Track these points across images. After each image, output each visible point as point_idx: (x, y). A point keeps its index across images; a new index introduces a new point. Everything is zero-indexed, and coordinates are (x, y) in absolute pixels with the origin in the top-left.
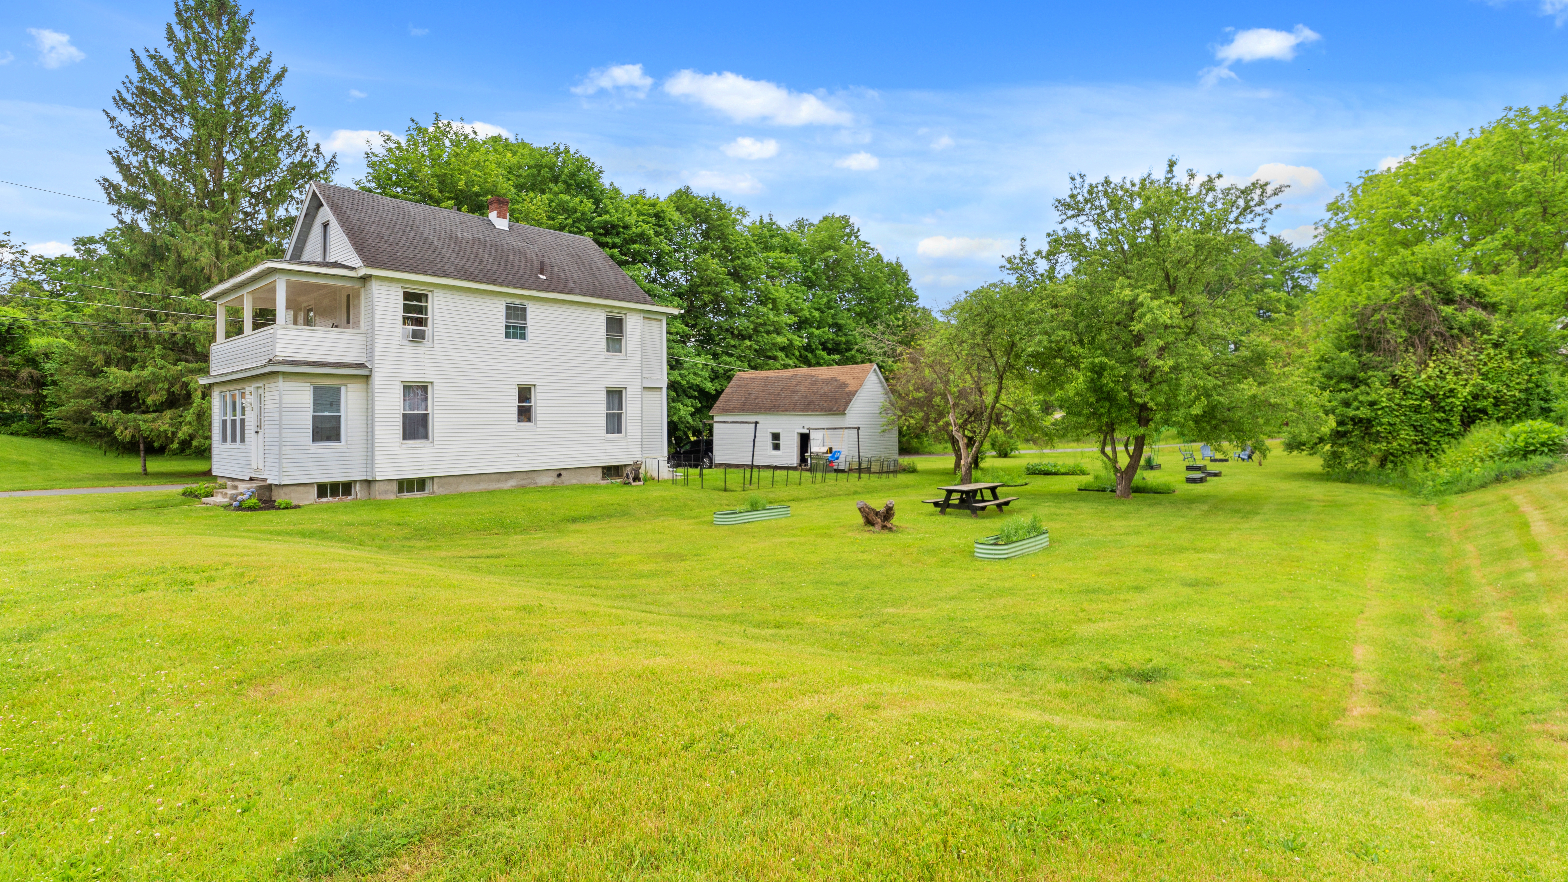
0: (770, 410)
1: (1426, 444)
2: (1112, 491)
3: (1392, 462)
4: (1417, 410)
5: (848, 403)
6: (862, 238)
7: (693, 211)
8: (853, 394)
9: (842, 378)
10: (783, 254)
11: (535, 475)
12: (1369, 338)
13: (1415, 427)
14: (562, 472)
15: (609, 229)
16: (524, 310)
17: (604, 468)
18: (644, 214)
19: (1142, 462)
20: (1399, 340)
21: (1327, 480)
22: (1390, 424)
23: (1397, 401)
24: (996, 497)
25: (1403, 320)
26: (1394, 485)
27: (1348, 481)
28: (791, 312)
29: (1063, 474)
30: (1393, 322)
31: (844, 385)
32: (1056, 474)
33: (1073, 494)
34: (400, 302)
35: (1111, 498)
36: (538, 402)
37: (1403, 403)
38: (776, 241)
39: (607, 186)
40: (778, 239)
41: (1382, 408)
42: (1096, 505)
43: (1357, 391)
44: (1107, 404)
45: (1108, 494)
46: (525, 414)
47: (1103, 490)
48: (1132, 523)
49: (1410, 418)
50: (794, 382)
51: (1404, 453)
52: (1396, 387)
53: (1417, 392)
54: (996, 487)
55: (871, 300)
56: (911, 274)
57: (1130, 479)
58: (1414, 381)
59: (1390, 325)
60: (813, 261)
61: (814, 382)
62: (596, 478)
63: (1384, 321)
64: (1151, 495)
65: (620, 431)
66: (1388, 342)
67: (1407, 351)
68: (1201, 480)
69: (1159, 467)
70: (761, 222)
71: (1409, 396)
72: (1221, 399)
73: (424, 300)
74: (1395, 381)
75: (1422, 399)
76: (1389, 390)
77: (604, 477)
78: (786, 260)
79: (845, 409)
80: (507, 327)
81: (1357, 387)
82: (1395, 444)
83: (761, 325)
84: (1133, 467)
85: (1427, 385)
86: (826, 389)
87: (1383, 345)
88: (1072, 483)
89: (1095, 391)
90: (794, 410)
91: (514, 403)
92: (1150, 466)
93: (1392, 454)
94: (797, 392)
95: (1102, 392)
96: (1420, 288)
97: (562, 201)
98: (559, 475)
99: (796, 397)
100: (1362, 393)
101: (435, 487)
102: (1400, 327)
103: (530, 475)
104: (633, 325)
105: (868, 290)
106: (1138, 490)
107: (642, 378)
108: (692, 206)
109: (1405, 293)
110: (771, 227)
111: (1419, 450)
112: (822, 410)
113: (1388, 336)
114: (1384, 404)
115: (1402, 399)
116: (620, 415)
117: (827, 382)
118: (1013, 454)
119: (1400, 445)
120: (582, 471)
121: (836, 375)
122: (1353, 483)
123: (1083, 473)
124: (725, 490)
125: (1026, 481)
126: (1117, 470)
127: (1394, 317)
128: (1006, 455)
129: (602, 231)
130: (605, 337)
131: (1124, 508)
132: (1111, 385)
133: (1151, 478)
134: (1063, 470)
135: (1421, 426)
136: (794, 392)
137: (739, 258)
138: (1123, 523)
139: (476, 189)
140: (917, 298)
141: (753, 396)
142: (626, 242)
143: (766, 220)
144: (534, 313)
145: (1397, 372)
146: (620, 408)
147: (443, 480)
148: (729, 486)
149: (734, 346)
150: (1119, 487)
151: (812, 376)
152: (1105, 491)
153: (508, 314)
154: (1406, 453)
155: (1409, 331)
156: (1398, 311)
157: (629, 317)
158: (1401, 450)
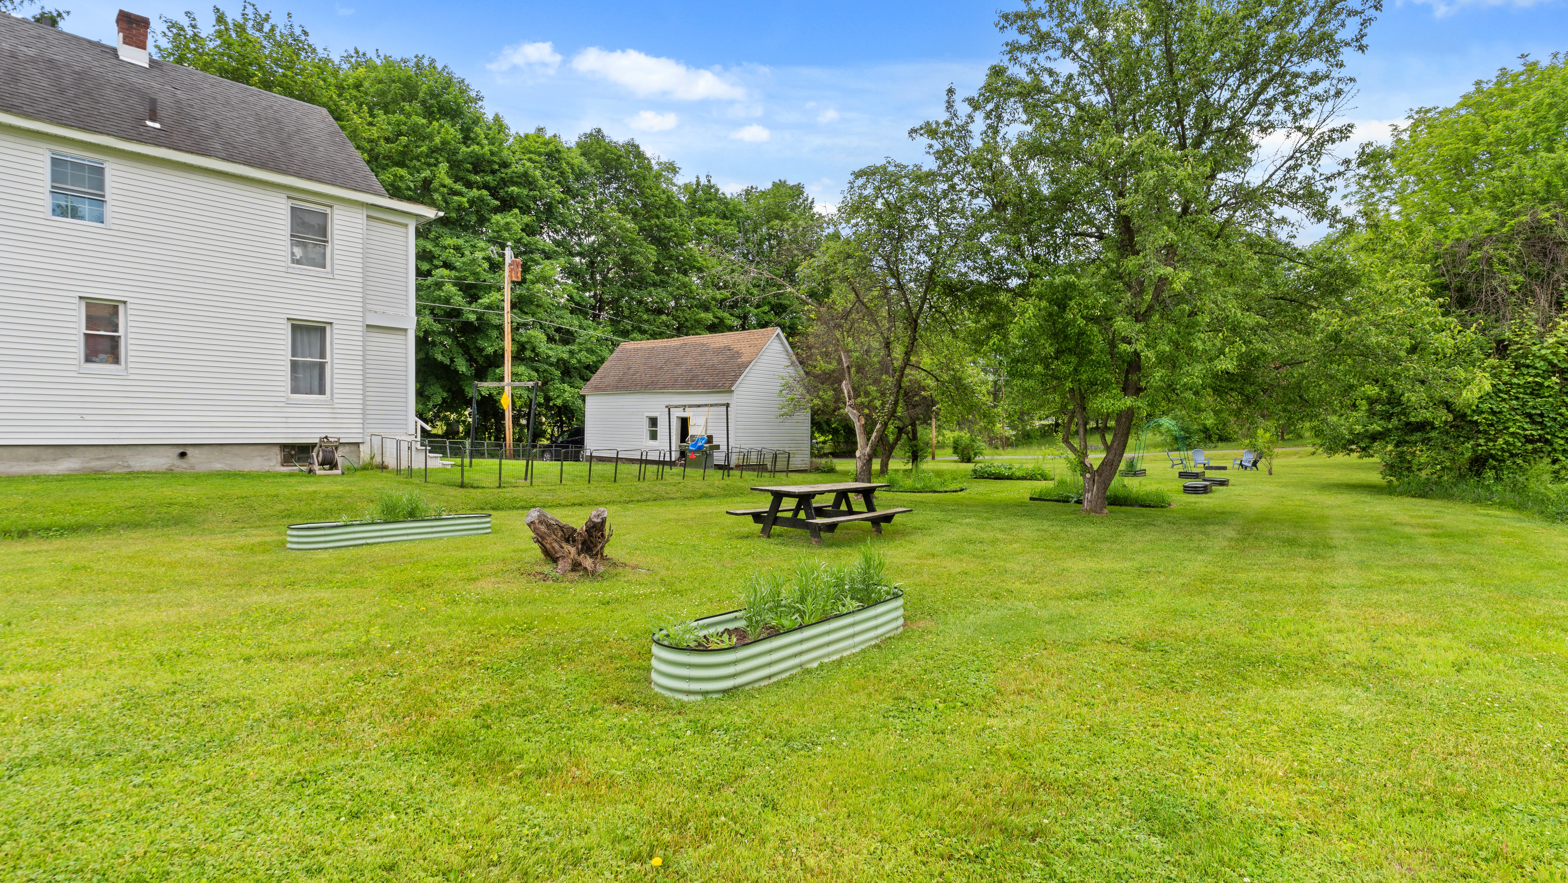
0: (647, 387)
1: (1547, 441)
2: (1079, 502)
3: (1494, 467)
4: (1536, 390)
5: (737, 377)
7: (602, 157)
8: (746, 365)
9: (736, 347)
10: (718, 220)
11: (124, 452)
12: (1461, 288)
13: (1529, 416)
14: (190, 451)
15: (478, 165)
16: (100, 171)
17: (284, 446)
18: (531, 152)
19: (1122, 466)
20: (1512, 288)
21: (1390, 494)
23: (1505, 378)
24: (871, 508)
25: (1518, 258)
26: (1502, 503)
27: (1423, 495)
29: (1019, 479)
30: (1503, 262)
31: (738, 354)
32: (1009, 478)
33: (1020, 505)
35: (1074, 512)
36: (135, 331)
37: (1515, 381)
38: (711, 205)
39: (489, 116)
40: (714, 203)
42: (1046, 525)
44: (1074, 359)
45: (1073, 506)
46: (101, 349)
47: (1066, 500)
48: (1107, 565)
49: (1524, 405)
50: (681, 352)
51: (1512, 455)
52: (1503, 358)
53: (1540, 364)
54: (872, 490)
57: (1106, 484)
58: (1534, 348)
59: (1497, 267)
61: (704, 352)
62: (273, 462)
63: (1489, 261)
64: (1136, 509)
65: (322, 391)
66: (1494, 291)
67: (1523, 303)
68: (1205, 490)
69: (1143, 472)
70: (698, 184)
71: (1525, 370)
72: (1267, 348)
74: (1502, 348)
75: (1547, 374)
76: (1493, 361)
77: (286, 461)
78: (720, 227)
79: (732, 385)
80: (56, 195)
82: (1500, 442)
84: (1109, 467)
85: (1555, 354)
86: (716, 360)
88: (1023, 490)
89: (1054, 335)
90: (673, 386)
91: (75, 329)
92: (1133, 471)
93: (1493, 457)
94: (682, 364)
95: (1066, 338)
96: (1548, 210)
97: (416, 124)
98: (183, 455)
99: (679, 371)
102: (1514, 269)
103: (114, 452)
104: (346, 225)
106: (1119, 501)
107: (365, 310)
109: (1523, 218)
110: (710, 192)
111: (1535, 451)
112: (705, 387)
113: (1494, 283)
115: (1512, 375)
116: (322, 367)
117: (718, 351)
118: (977, 459)
119: (1507, 443)
121: (731, 343)
122: (1432, 498)
123: (1044, 477)
124: (462, 486)
125: (964, 485)
126: (1085, 468)
127: (1504, 254)
128: (969, 461)
129: (469, 166)
130: (287, 238)
131: (1092, 530)
132: (1081, 322)
133: (1134, 485)
134: (1018, 474)
135: (1541, 415)
136: (678, 365)
138: (1091, 564)
141: (632, 371)
142: (504, 183)
143: (703, 181)
144: (121, 179)
145: (1508, 334)
146: (323, 355)
148: (466, 481)
149: (647, 321)
150: (1088, 495)
151: (704, 345)
152: (1068, 502)
153: (53, 172)
154: (1517, 455)
155: (1528, 274)
156: (1511, 246)
157: (336, 211)
158: (1509, 451)
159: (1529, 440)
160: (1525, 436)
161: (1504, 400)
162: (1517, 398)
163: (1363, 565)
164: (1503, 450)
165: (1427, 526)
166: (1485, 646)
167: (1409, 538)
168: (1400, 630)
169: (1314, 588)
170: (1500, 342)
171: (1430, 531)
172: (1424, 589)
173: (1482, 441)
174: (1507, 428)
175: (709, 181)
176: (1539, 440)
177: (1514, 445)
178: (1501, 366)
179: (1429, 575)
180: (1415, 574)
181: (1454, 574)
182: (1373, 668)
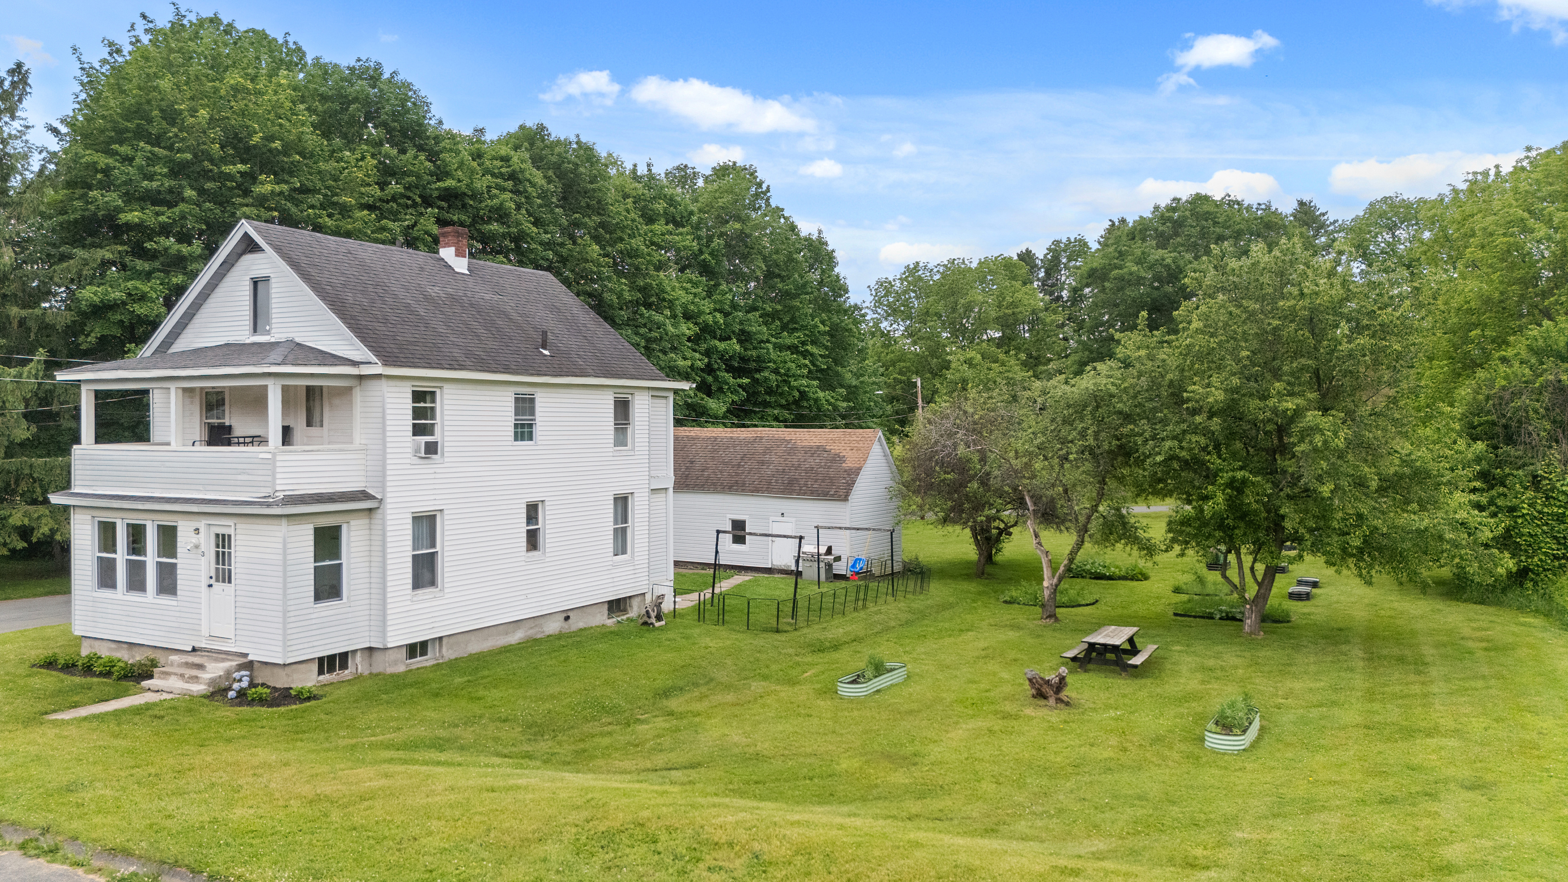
0: (730, 488)
3: (1532, 580)
5: (850, 485)
6: (773, 203)
7: (557, 167)
8: (857, 471)
9: (835, 448)
11: (542, 621)
12: (1506, 427)
13: (1555, 538)
14: (570, 614)
16: (532, 401)
17: (610, 603)
20: (1543, 434)
22: (1531, 535)
23: (1539, 508)
25: (1547, 409)
26: (1537, 611)
28: (688, 316)
29: (1120, 579)
30: (1536, 411)
31: (838, 459)
34: (408, 404)
35: (1238, 634)
36: (547, 522)
37: (1546, 510)
38: (660, 206)
41: (1523, 515)
43: (1494, 492)
46: (533, 540)
49: (1552, 529)
51: (1545, 570)
52: (1538, 491)
55: (787, 294)
56: (839, 255)
57: (1259, 611)
58: (1558, 485)
59: (1532, 415)
60: (710, 239)
61: (792, 450)
62: (605, 618)
63: (1525, 408)
65: (625, 552)
66: (1530, 434)
67: (1550, 447)
71: (1552, 501)
73: (428, 398)
74: (1536, 481)
76: (1531, 494)
77: (610, 615)
79: (847, 493)
80: (516, 426)
81: (1492, 487)
82: (1536, 559)
83: (655, 340)
84: (1263, 597)
86: (812, 462)
87: (1524, 438)
90: (768, 490)
91: (522, 528)
93: (1531, 571)
94: (769, 463)
98: (567, 618)
99: (768, 471)
100: (1500, 495)
101: (444, 650)
102: (1543, 417)
103: (538, 622)
104: (641, 405)
105: (782, 279)
107: (649, 477)
108: (554, 159)
109: (1549, 377)
110: (649, 182)
111: (1560, 566)
112: (812, 493)
113: (1531, 428)
114: (1525, 511)
115: (1544, 505)
116: (626, 530)
117: (812, 451)
119: (1541, 560)
120: (589, 610)
121: (823, 443)
123: (1145, 577)
125: (1095, 595)
126: (1246, 601)
127: (1536, 405)
130: (612, 427)
134: (1119, 573)
136: (763, 463)
137: (621, 239)
139: (277, 144)
140: (847, 291)
141: (697, 466)
144: (544, 403)
145: (1539, 472)
146: (627, 521)
147: (452, 639)
150: (1249, 620)
151: (789, 441)
152: (1213, 618)
153: (516, 408)
154: (1548, 570)
155: (1554, 422)
156: (1542, 398)
157: (636, 398)
158: (1542, 566)
159: (1556, 558)
160: (1553, 555)
161: (1538, 525)
162: (1547, 524)
163: (1447, 680)
164: (1538, 565)
165: (1482, 640)
166: (1496, 720)
167: (1470, 653)
168: (1465, 715)
169: (1425, 695)
170: (1535, 477)
171: (1484, 644)
172: (1477, 693)
173: (1523, 558)
174: (1540, 548)
175: (650, 170)
176: (1563, 558)
177: (1545, 561)
178: (1536, 497)
179: (1480, 684)
180: (1473, 684)
181: (1493, 682)
182: (1456, 731)
